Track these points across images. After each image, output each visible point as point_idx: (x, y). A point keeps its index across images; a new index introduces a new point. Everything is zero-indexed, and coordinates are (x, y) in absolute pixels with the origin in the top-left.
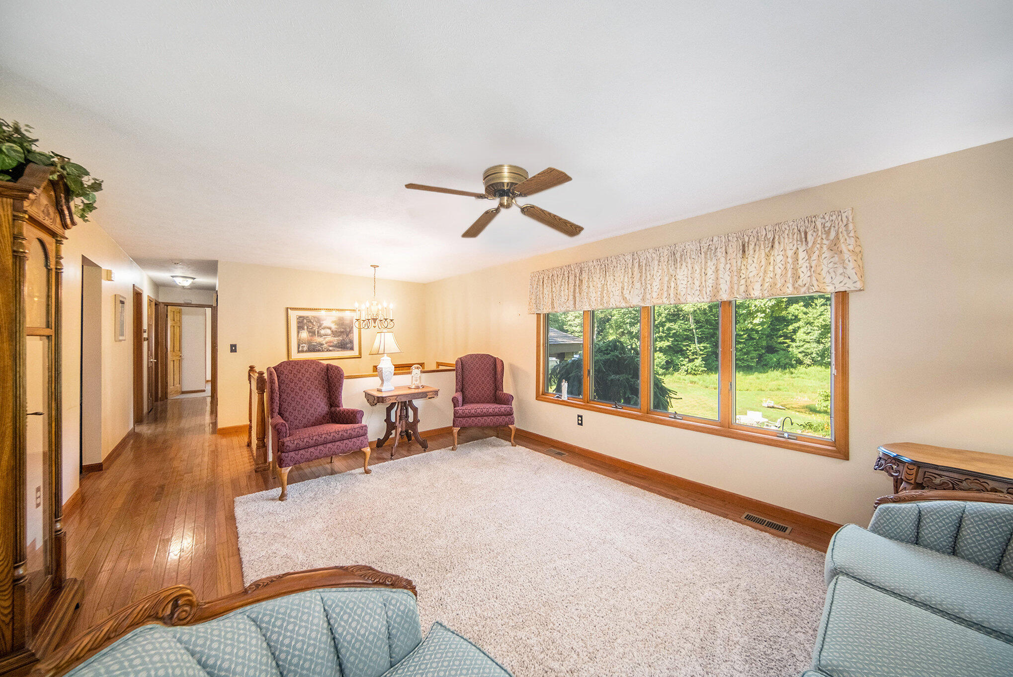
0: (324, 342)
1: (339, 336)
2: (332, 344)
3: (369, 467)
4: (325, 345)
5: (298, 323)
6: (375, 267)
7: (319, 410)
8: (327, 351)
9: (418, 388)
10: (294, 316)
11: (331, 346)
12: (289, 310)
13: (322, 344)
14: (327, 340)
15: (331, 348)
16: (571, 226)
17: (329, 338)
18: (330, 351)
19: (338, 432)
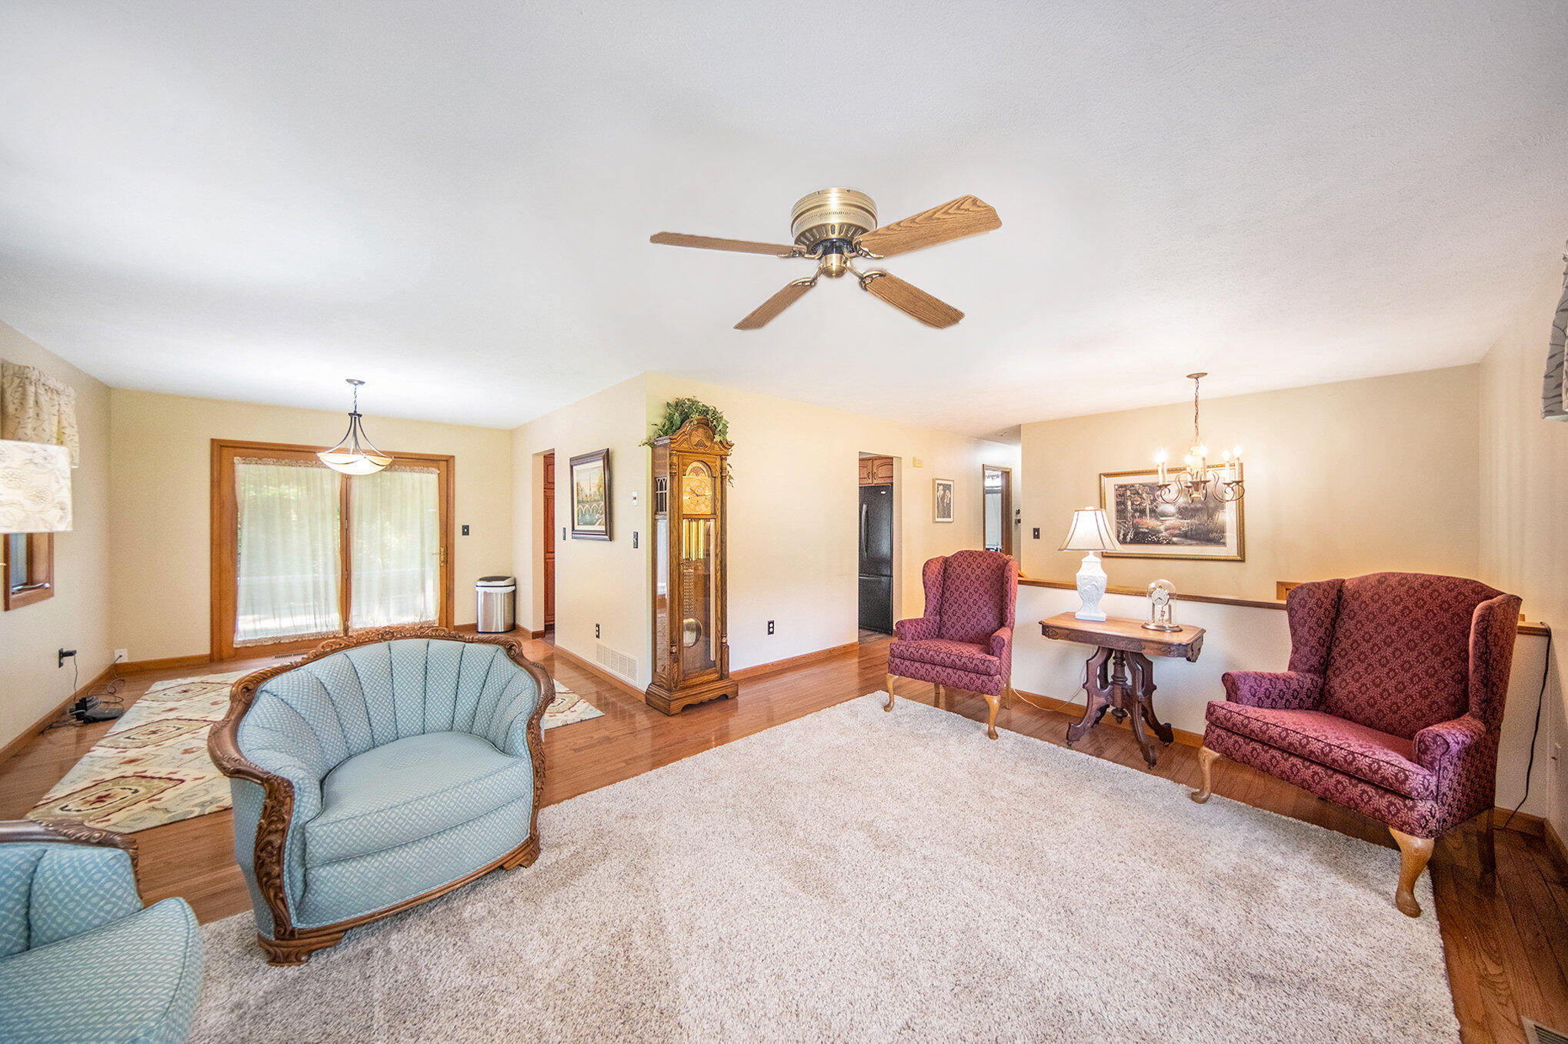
0: (1162, 528)
1: (1192, 516)
2: (1177, 532)
3: (998, 730)
4: (1164, 534)
5: (1119, 496)
6: (1197, 377)
7: (984, 623)
8: (1168, 543)
9: (1161, 629)
10: (1110, 484)
11: (1175, 536)
12: (1102, 477)
13: (1159, 532)
14: (1168, 523)
15: (1175, 539)
16: (946, 213)
17: (1171, 522)
18: (1174, 544)
19: (971, 659)
